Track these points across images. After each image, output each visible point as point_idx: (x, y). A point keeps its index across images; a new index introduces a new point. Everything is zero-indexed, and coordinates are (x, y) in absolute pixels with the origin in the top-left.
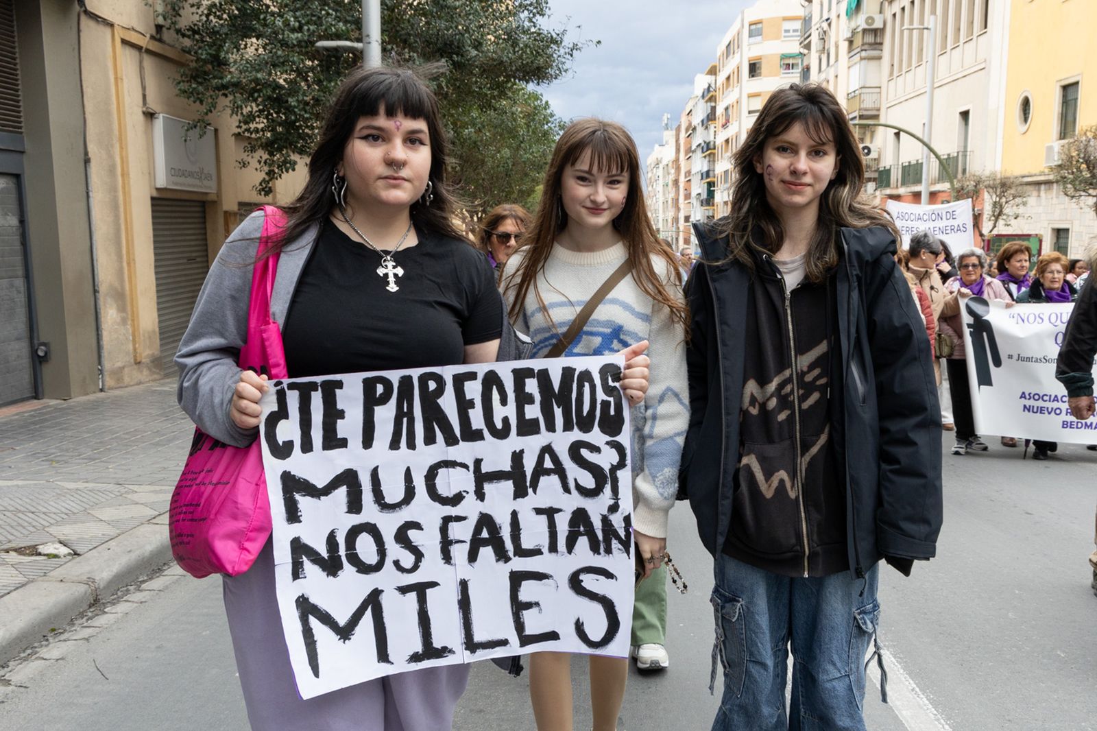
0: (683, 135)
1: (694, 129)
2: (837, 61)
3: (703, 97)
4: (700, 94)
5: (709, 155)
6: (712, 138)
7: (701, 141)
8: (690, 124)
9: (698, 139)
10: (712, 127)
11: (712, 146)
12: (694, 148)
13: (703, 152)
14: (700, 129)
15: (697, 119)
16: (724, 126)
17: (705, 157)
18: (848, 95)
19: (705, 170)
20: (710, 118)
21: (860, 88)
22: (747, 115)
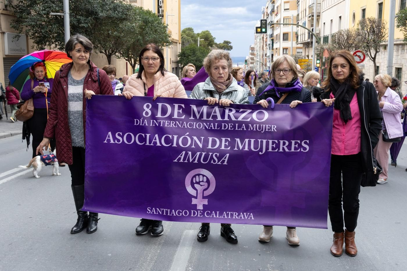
1: (268, 15)
3: (271, 2)
5: (273, 27)
6: (273, 20)
7: (270, 21)
8: (267, 12)
10: (273, 15)
13: (270, 26)
14: (270, 15)
15: (269, 12)
16: (276, 15)
17: (271, 28)
18: (309, 6)
19: (271, 34)
20: (273, 11)
21: (312, 4)
22: (284, 11)
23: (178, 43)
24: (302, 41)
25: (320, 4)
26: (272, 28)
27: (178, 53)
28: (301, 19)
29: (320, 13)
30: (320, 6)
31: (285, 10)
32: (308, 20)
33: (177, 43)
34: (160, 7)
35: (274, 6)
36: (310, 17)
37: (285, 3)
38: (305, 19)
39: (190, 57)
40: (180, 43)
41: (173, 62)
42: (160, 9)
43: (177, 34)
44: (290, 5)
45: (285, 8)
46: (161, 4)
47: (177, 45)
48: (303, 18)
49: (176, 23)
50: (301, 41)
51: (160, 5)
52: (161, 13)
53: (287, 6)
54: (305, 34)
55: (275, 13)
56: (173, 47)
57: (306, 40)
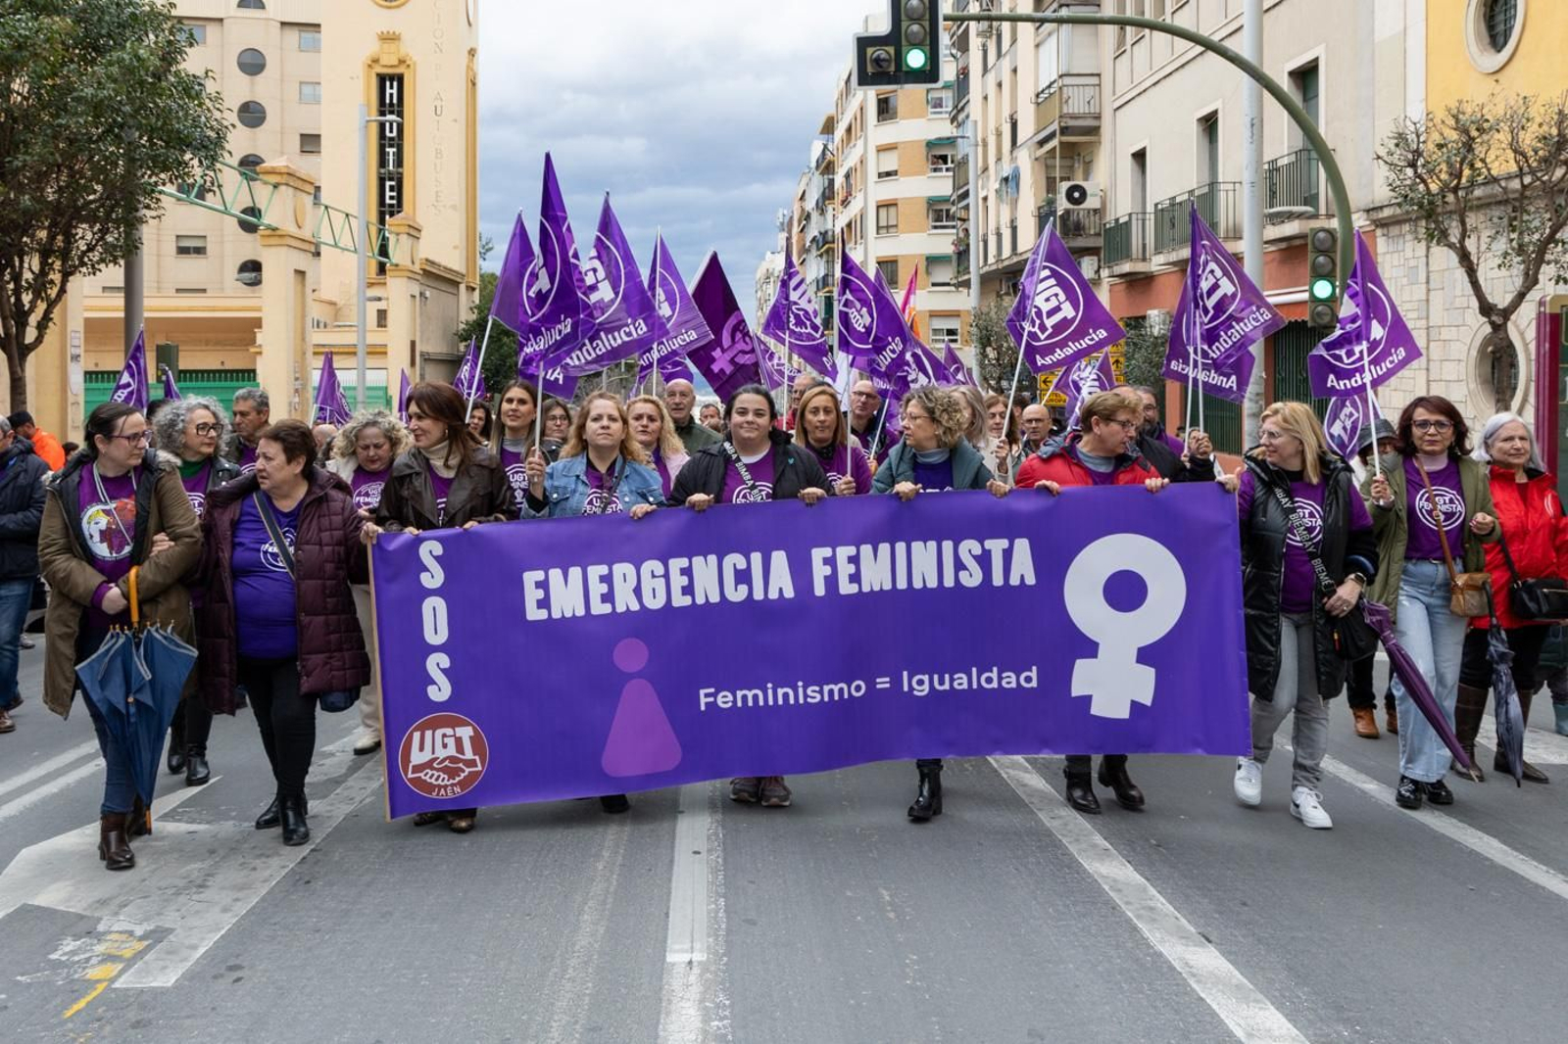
0: (795, 230)
1: (808, 217)
2: (1014, 41)
3: (818, 167)
4: (813, 164)
5: (827, 251)
6: (829, 226)
7: (816, 233)
8: (803, 210)
9: (813, 231)
10: (830, 208)
11: (830, 238)
12: (808, 244)
13: (818, 249)
14: (815, 216)
15: (810, 204)
16: (845, 203)
17: (821, 256)
18: (1037, 96)
19: (822, 274)
20: (828, 194)
21: (1061, 76)
22: (876, 178)
23: (462, 287)
24: (999, 260)
25: (1099, 75)
26: (825, 257)
27: (462, 326)
28: (986, 169)
29: (1098, 117)
30: (1099, 85)
31: (880, 175)
32: (1036, 159)
33: (456, 284)
34: (387, 142)
35: (832, 182)
36: (1041, 143)
37: (881, 149)
38: (1013, 159)
39: (505, 339)
40: (474, 289)
41: (427, 359)
42: (387, 150)
43: (455, 247)
44: (899, 159)
45: (881, 170)
46: (391, 132)
47: (457, 295)
48: (999, 159)
49: (454, 207)
50: (991, 260)
51: (388, 134)
52: (391, 168)
53: (890, 162)
54: (1020, 224)
55: (839, 197)
56: (428, 294)
57: (1021, 248)
